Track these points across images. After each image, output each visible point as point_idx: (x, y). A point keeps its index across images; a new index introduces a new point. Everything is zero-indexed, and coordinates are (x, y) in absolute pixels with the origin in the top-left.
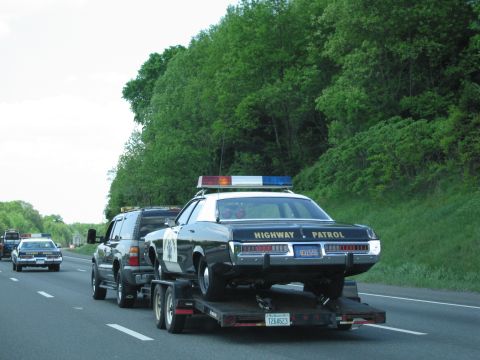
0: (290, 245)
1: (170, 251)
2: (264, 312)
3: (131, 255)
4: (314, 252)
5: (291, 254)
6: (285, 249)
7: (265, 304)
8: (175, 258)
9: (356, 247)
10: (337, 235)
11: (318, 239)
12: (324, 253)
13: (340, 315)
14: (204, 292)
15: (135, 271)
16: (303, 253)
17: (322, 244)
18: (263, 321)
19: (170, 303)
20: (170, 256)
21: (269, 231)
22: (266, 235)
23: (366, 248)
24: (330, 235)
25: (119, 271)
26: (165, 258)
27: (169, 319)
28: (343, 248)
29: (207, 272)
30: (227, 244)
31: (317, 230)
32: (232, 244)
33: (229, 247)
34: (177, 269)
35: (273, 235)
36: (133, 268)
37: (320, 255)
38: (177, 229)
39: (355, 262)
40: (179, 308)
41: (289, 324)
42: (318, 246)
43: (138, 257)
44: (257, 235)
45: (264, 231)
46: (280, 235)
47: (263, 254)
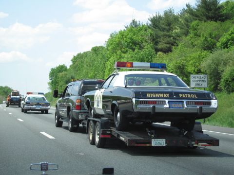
0: (167, 101)
1: (98, 102)
2: (151, 138)
3: (77, 104)
4: (180, 105)
5: (167, 106)
6: (164, 103)
7: (152, 133)
8: (101, 106)
9: (204, 103)
10: (193, 96)
11: (182, 98)
12: (185, 106)
13: (194, 141)
14: (117, 126)
15: (79, 113)
16: (173, 105)
17: (185, 101)
18: (150, 143)
19: (97, 132)
20: (98, 105)
21: (155, 93)
22: (153, 95)
23: (210, 104)
24: (189, 96)
26: (95, 106)
27: (97, 139)
28: (197, 103)
29: (119, 115)
30: (131, 99)
31: (182, 93)
32: (134, 100)
33: (132, 101)
34: (102, 112)
35: (157, 95)
36: (78, 111)
37: (183, 107)
38: (102, 90)
39: (203, 112)
40: (102, 134)
41: (165, 145)
42: (183, 102)
43: (80, 105)
44: (148, 95)
45: (152, 93)
46: (161, 95)
47: (151, 106)
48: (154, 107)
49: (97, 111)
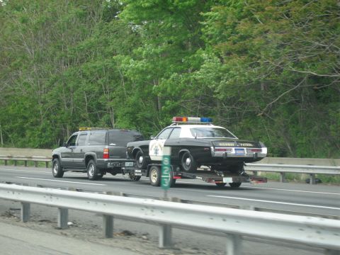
0: (233, 148)
2: (223, 177)
3: (105, 153)
4: (241, 152)
5: (233, 152)
6: (231, 150)
7: (220, 174)
9: (258, 150)
10: (250, 145)
11: (243, 146)
14: (187, 170)
16: (238, 152)
18: (222, 180)
20: (156, 153)
23: (261, 150)
24: (247, 145)
25: (92, 161)
26: (151, 153)
28: (253, 150)
30: (209, 148)
32: (212, 148)
33: (210, 149)
35: (227, 145)
37: (245, 153)
39: (258, 156)
41: (232, 182)
42: (244, 149)
43: (109, 154)
44: (221, 144)
46: (229, 144)
47: (224, 152)
48: (226, 153)
49: (153, 158)
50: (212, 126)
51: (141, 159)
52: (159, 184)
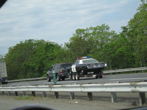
0: (95, 66)
1: (74, 69)
8: (75, 70)
9: (103, 65)
17: (99, 65)
19: (76, 76)
20: (74, 70)
25: (57, 75)
26: (72, 70)
27: (77, 78)
29: (82, 71)
30: (87, 66)
34: (76, 71)
37: (99, 67)
39: (104, 67)
41: (96, 76)
43: (62, 72)
44: (90, 65)
46: (93, 64)
47: (92, 67)
49: (73, 72)
50: (91, 59)
51: (70, 72)
52: (75, 80)
